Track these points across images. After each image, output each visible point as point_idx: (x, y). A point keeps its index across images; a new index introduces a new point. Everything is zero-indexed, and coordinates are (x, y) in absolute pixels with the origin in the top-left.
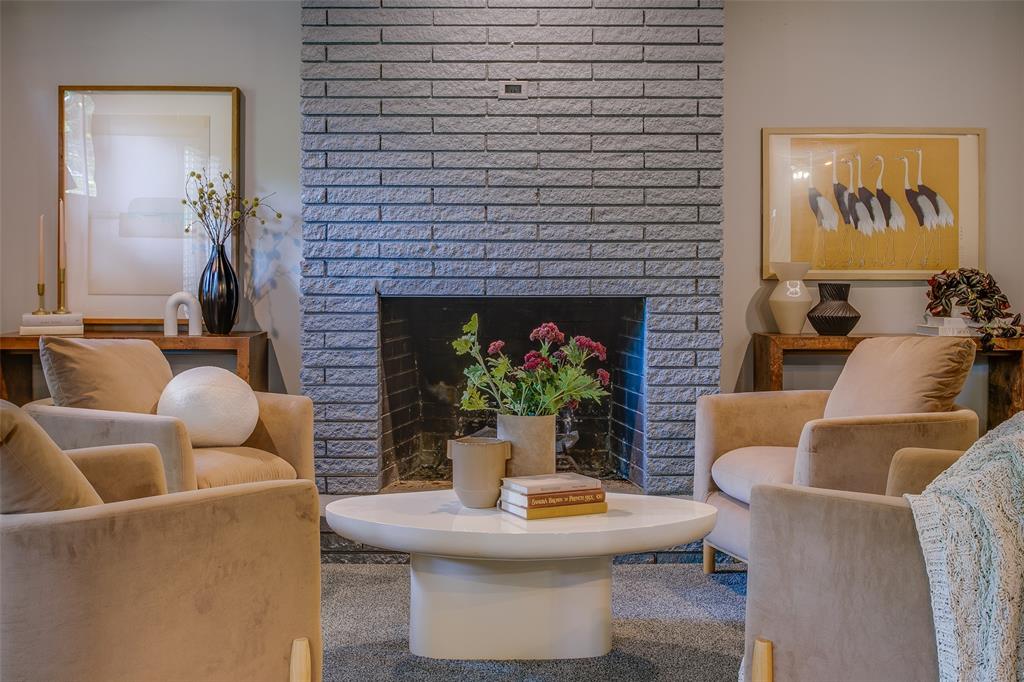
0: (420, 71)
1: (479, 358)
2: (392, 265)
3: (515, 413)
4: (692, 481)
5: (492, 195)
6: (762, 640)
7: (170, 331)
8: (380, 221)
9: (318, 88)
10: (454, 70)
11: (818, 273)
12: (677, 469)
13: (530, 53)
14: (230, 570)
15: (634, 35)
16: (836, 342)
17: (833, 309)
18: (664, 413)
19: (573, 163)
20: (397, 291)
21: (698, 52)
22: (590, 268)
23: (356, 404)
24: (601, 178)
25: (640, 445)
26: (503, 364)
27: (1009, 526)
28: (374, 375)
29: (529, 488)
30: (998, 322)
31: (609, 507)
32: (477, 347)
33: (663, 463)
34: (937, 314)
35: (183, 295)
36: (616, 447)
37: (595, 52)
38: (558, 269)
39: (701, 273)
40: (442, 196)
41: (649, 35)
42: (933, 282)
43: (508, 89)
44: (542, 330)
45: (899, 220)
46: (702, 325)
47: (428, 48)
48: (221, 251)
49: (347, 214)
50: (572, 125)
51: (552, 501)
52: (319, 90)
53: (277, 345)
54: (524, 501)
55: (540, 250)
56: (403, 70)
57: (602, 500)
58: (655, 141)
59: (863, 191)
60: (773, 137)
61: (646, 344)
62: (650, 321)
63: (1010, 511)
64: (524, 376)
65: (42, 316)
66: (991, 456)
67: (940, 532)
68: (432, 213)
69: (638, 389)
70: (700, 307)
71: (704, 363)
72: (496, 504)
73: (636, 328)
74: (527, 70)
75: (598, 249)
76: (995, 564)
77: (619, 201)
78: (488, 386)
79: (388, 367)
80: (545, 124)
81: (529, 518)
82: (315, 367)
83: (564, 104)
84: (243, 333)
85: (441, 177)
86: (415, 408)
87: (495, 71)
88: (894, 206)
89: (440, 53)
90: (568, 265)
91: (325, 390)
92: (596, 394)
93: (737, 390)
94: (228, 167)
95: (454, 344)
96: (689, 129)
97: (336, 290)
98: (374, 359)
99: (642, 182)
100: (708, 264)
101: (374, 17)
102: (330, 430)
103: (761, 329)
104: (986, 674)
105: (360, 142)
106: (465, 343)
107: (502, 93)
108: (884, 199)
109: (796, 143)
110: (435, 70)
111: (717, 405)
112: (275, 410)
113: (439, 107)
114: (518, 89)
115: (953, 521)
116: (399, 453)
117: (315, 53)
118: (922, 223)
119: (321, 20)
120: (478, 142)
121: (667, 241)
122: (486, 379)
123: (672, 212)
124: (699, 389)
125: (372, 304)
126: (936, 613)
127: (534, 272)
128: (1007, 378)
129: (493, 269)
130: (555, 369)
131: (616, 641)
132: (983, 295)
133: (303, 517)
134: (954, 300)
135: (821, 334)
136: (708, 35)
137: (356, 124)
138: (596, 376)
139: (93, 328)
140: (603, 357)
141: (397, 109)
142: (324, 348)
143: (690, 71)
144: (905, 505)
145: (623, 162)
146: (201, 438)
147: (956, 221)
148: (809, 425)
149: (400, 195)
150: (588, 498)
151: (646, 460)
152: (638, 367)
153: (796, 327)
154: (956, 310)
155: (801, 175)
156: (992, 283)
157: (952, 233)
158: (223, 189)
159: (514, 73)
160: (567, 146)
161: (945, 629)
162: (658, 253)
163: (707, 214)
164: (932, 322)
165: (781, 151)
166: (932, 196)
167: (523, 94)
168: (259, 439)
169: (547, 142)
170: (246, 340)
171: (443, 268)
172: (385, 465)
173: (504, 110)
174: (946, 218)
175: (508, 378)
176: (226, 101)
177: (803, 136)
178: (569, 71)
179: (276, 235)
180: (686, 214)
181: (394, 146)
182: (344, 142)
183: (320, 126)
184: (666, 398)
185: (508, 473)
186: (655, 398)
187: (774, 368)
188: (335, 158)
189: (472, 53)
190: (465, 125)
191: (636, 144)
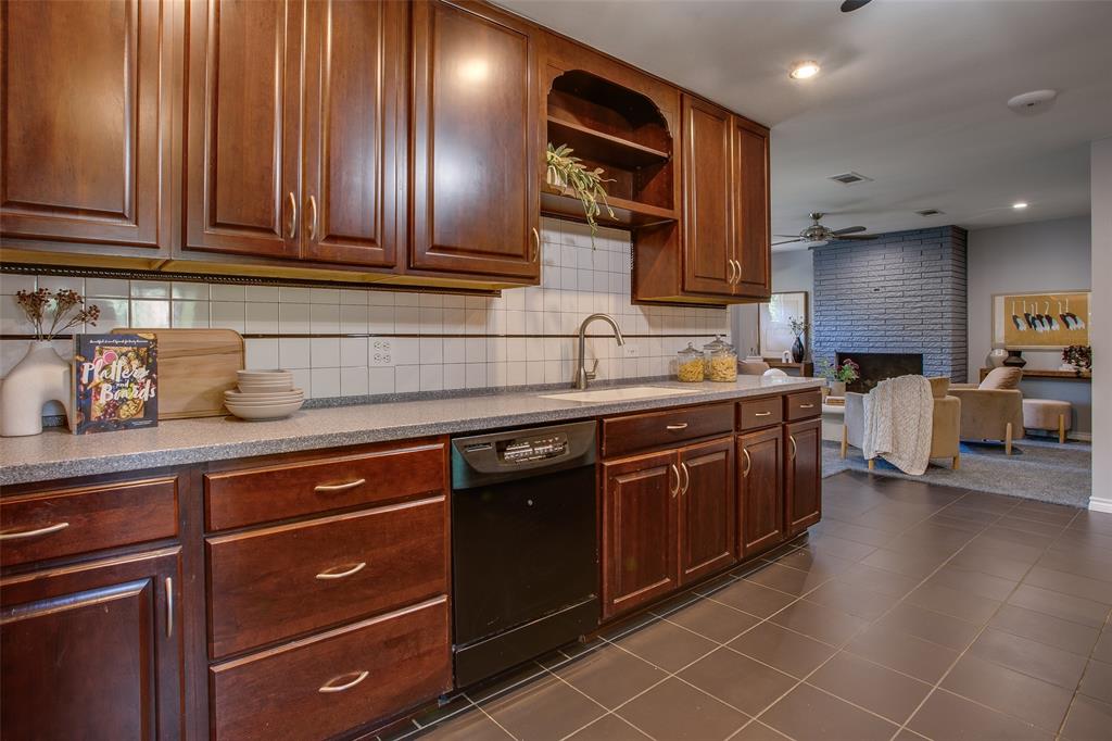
0: (847, 286)
2: (840, 343)
5: (870, 322)
7: (784, 361)
8: (836, 331)
10: (858, 285)
11: (1011, 347)
13: (882, 278)
15: (918, 271)
17: (1013, 360)
19: (897, 312)
20: (841, 351)
22: (903, 344)
24: (907, 316)
35: (788, 351)
37: (904, 277)
39: (944, 346)
40: (854, 323)
41: (923, 270)
42: (1065, 350)
43: (875, 290)
45: (1056, 326)
47: (850, 279)
48: (798, 339)
49: (827, 328)
50: (897, 300)
52: (819, 294)
55: (886, 339)
56: (843, 286)
58: (926, 303)
59: (1039, 315)
60: (996, 297)
61: (924, 369)
62: (924, 361)
65: (752, 356)
68: (851, 328)
70: (943, 357)
73: (921, 363)
74: (882, 284)
75: (906, 338)
77: (913, 323)
80: (888, 300)
83: (895, 293)
84: (805, 362)
85: (855, 317)
87: (871, 285)
88: (1054, 321)
89: (854, 281)
90: (896, 344)
94: (803, 314)
96: (938, 299)
97: (824, 350)
99: (921, 317)
105: (832, 308)
107: (873, 291)
108: (1049, 318)
109: (1007, 299)
110: (852, 286)
113: (853, 296)
114: (878, 290)
117: (817, 283)
118: (1068, 327)
119: (819, 273)
120: (866, 307)
121: (930, 336)
123: (932, 326)
125: (834, 355)
127: (884, 346)
129: (871, 345)
132: (1084, 355)
134: (1071, 357)
139: (767, 361)
141: (841, 298)
143: (938, 280)
145: (915, 311)
149: (842, 323)
157: (1084, 331)
158: (801, 321)
159: (877, 285)
160: (895, 307)
162: (927, 340)
166: (1073, 317)
167: (881, 291)
169: (888, 306)
170: (805, 364)
173: (874, 297)
174: (1081, 325)
176: (803, 295)
177: (1009, 296)
178: (895, 283)
180: (937, 327)
181: (840, 309)
182: (825, 308)
188: (823, 313)
189: (864, 280)
190: (862, 302)
191: (919, 305)
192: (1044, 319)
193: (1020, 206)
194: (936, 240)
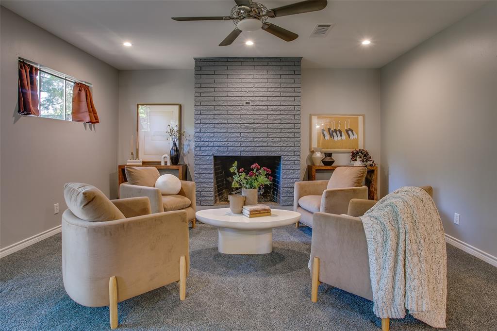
0: (224, 99)
1: (237, 173)
2: (217, 148)
3: (247, 188)
4: (293, 203)
5: (242, 130)
6: (316, 257)
7: (163, 164)
8: (214, 137)
9: (198, 103)
10: (233, 99)
11: (324, 150)
12: (289, 200)
13: (252, 94)
14: (160, 237)
15: (278, 90)
16: (329, 167)
17: (328, 159)
18: (286, 186)
19: (263, 122)
20: (218, 155)
21: (294, 94)
22: (267, 149)
23: (208, 183)
24: (270, 126)
25: (280, 193)
26: (243, 175)
27: (393, 228)
28: (212, 176)
29: (250, 209)
30: (369, 162)
31: (272, 214)
32: (237, 170)
33: (286, 198)
34: (353, 160)
35: (166, 155)
36: (274, 194)
37: (268, 94)
38: (259, 149)
39: (295, 150)
40: (229, 130)
41: (282, 90)
42: (353, 152)
43: (246, 103)
44: (254, 165)
45: (344, 137)
46: (295, 163)
47: (226, 93)
48: (175, 144)
49: (206, 135)
50: (263, 112)
51: (256, 212)
52: (199, 104)
53: (189, 168)
54: (249, 213)
55: (254, 144)
56: (220, 99)
57: (270, 212)
58: (284, 116)
59: (335, 130)
60: (313, 116)
61: (281, 168)
62: (282, 162)
63: (393, 223)
64: (249, 178)
65: (132, 160)
66: (386, 206)
67: (371, 229)
68: (227, 135)
69: (279, 179)
70: (295, 159)
71: (296, 173)
72: (241, 213)
73: (279, 164)
74: (251, 99)
75: (269, 144)
76: (389, 240)
77: (274, 132)
78: (239, 181)
79: (216, 174)
80: (256, 112)
81: (250, 217)
82: (198, 174)
83: (261, 107)
84: (181, 165)
85: (229, 126)
86: (223, 184)
87: (243, 99)
88: (343, 134)
89: (229, 94)
90: (261, 148)
91: (200, 179)
92: (268, 183)
93: (303, 181)
94: (177, 123)
95: (230, 169)
96: (292, 113)
97: (203, 154)
98: (212, 172)
99: (280, 127)
100: (297, 148)
101: (212, 85)
102: (201, 190)
103: (310, 164)
104: (385, 272)
105: (209, 117)
106: (234, 169)
107: (245, 104)
108: (340, 132)
109: (318, 118)
110: (228, 99)
111: (300, 184)
112: (185, 185)
113: (229, 108)
114: (249, 103)
115: (375, 226)
116: (219, 195)
117: (197, 94)
118: (349, 138)
119: (199, 86)
120: (239, 117)
121: (287, 142)
122: (239, 179)
123: (288, 134)
124: (295, 180)
125: (212, 158)
126: (369, 253)
127: (253, 150)
128: (370, 176)
129: (242, 149)
130: (258, 176)
131: (273, 248)
132: (365, 156)
133: (183, 221)
134: (358, 157)
135: (325, 165)
136: (297, 90)
137: (208, 112)
138: (268, 178)
139: (145, 164)
140: (270, 173)
141: (218, 108)
142: (200, 169)
143: (293, 99)
144: (360, 220)
145: (275, 122)
146: (164, 193)
147: (358, 137)
148: (325, 191)
149: (219, 130)
150: (266, 211)
151: (281, 197)
152: (279, 174)
153: (319, 164)
154: (358, 159)
155: (318, 127)
156: (367, 153)
157: (357, 140)
158: (176, 129)
159: (248, 99)
160: (261, 118)
161: (372, 258)
162: (285, 145)
163: (297, 135)
164: (352, 162)
165: (315, 120)
166: (352, 131)
167: (250, 105)
168: (181, 193)
169: (256, 117)
170: (181, 166)
171: (230, 149)
172: (215, 198)
173: (245, 109)
174: (355, 136)
175: (245, 178)
176: (177, 107)
177: (320, 116)
178: (262, 99)
179: (189, 141)
180: (291, 135)
181: (217, 118)
182: (205, 117)
183: (199, 113)
184: (286, 182)
185: (244, 205)
186: (284, 182)
187: (313, 174)
188: (203, 121)
189: (237, 94)
190: (235, 112)
191: (279, 117)
192: (338, 132)
193: (366, 42)
194: (291, 68)
